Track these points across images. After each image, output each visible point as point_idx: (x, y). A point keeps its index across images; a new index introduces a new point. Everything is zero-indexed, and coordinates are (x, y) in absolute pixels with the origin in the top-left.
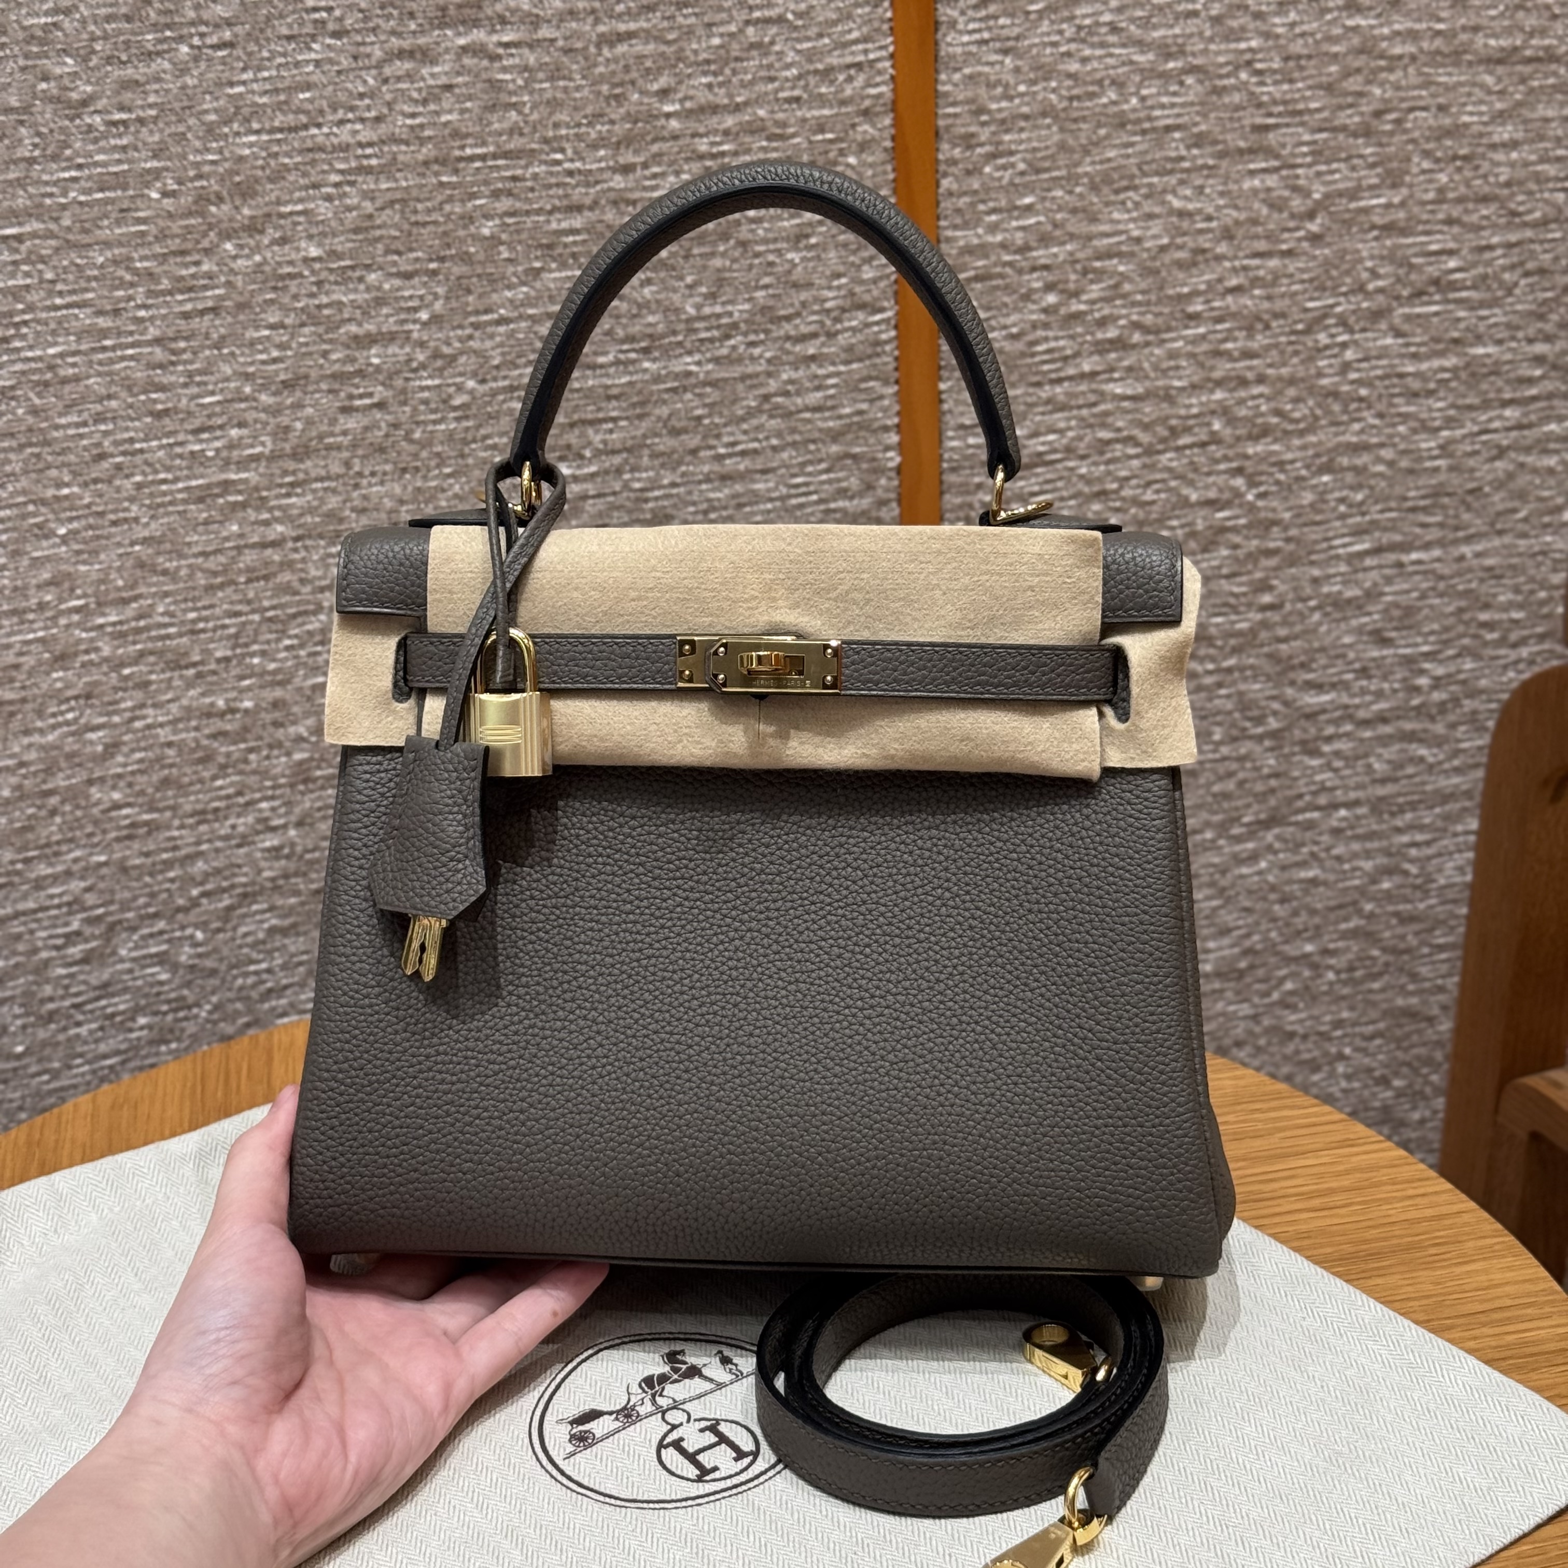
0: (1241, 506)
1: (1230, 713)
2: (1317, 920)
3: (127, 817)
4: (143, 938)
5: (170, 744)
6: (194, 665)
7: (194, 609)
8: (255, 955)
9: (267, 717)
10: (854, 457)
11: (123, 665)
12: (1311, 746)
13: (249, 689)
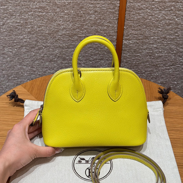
0: (174, 21)
1: (168, 49)
2: (177, 79)
3: (6, 33)
4: (8, 49)
5: (11, 25)
6: (14, 16)
7: (14, 8)
8: (23, 54)
9: (24, 24)
10: (112, 4)
11: (4, 14)
12: (181, 56)
13: (22, 20)
